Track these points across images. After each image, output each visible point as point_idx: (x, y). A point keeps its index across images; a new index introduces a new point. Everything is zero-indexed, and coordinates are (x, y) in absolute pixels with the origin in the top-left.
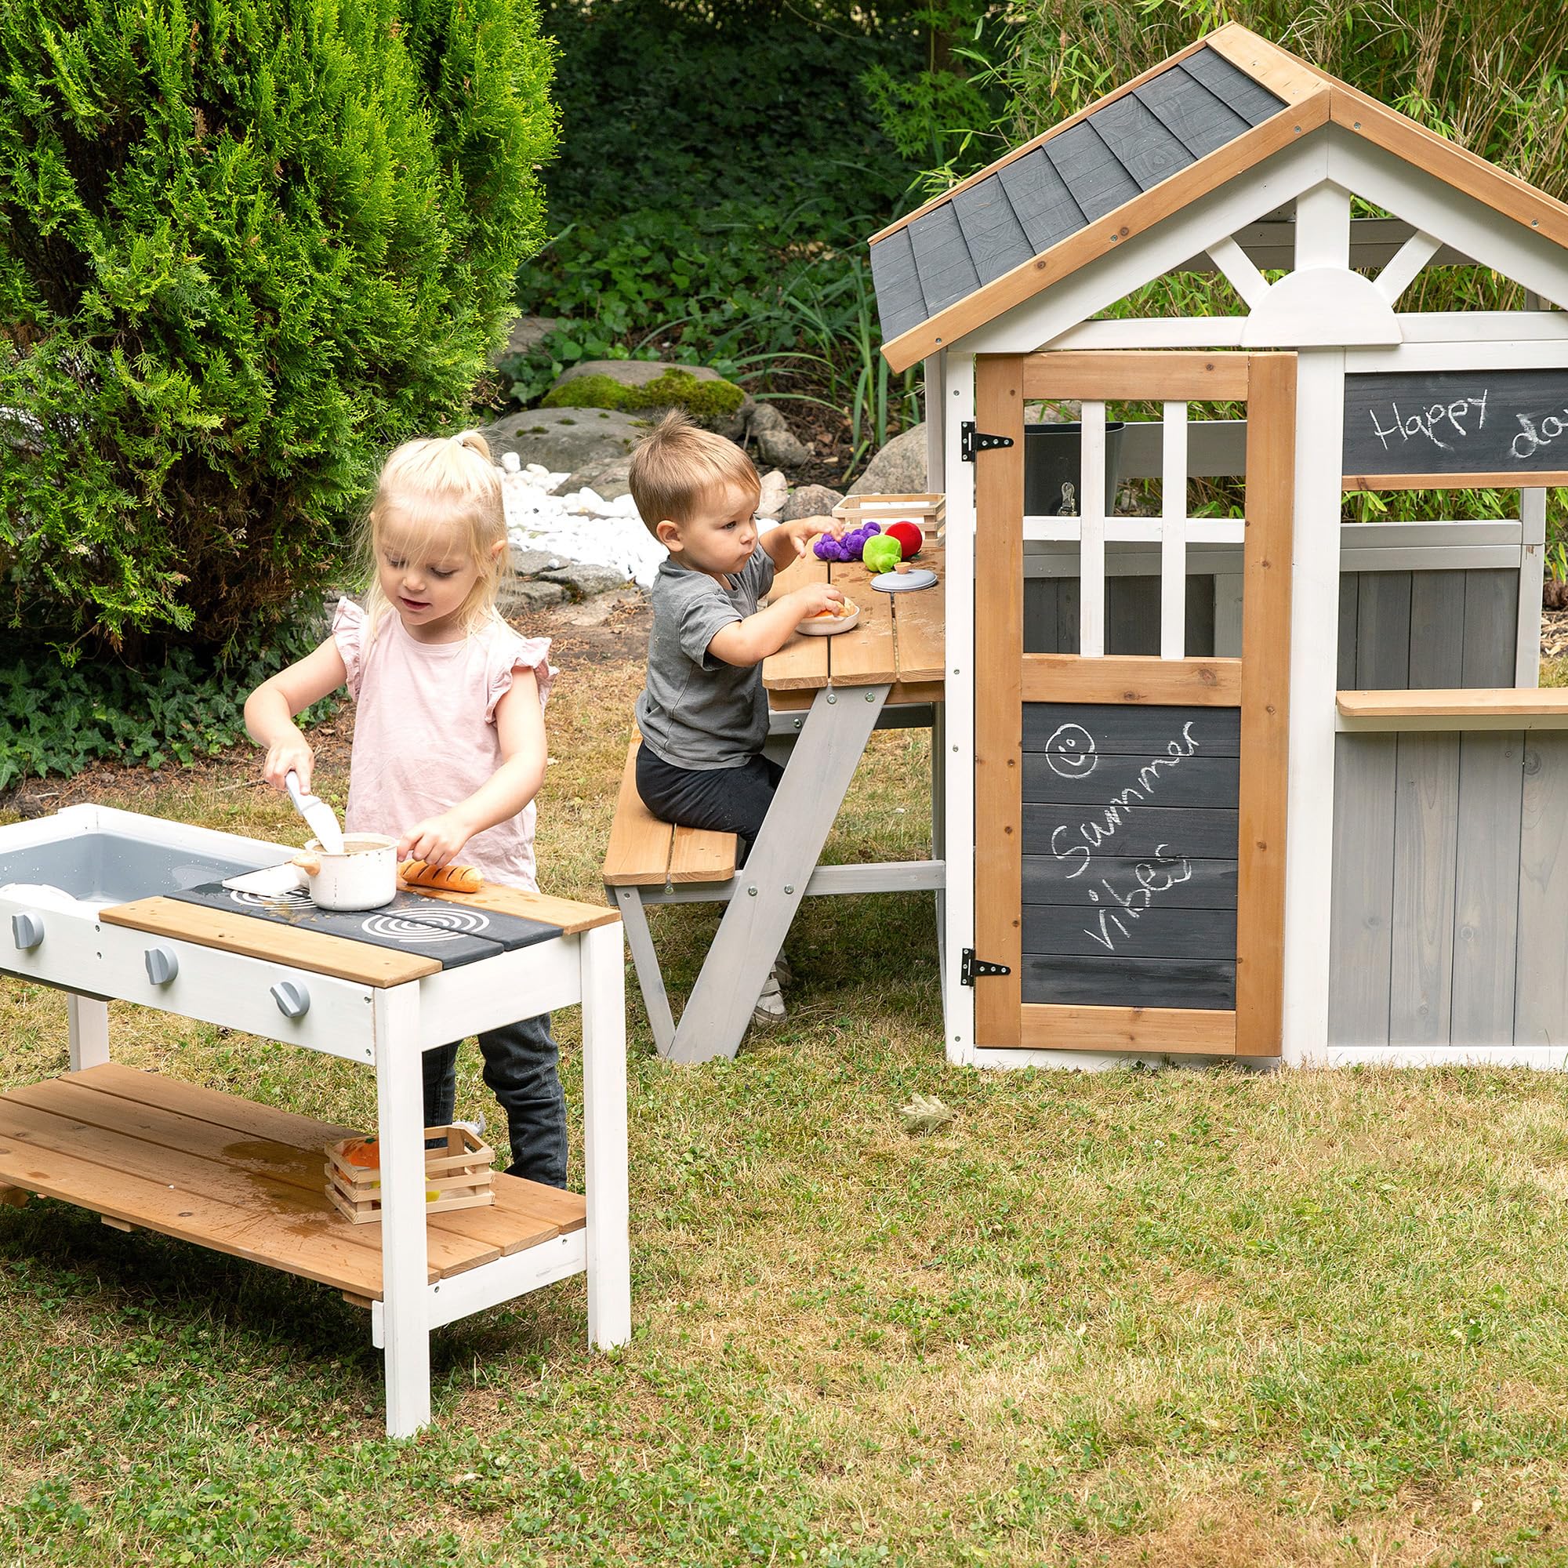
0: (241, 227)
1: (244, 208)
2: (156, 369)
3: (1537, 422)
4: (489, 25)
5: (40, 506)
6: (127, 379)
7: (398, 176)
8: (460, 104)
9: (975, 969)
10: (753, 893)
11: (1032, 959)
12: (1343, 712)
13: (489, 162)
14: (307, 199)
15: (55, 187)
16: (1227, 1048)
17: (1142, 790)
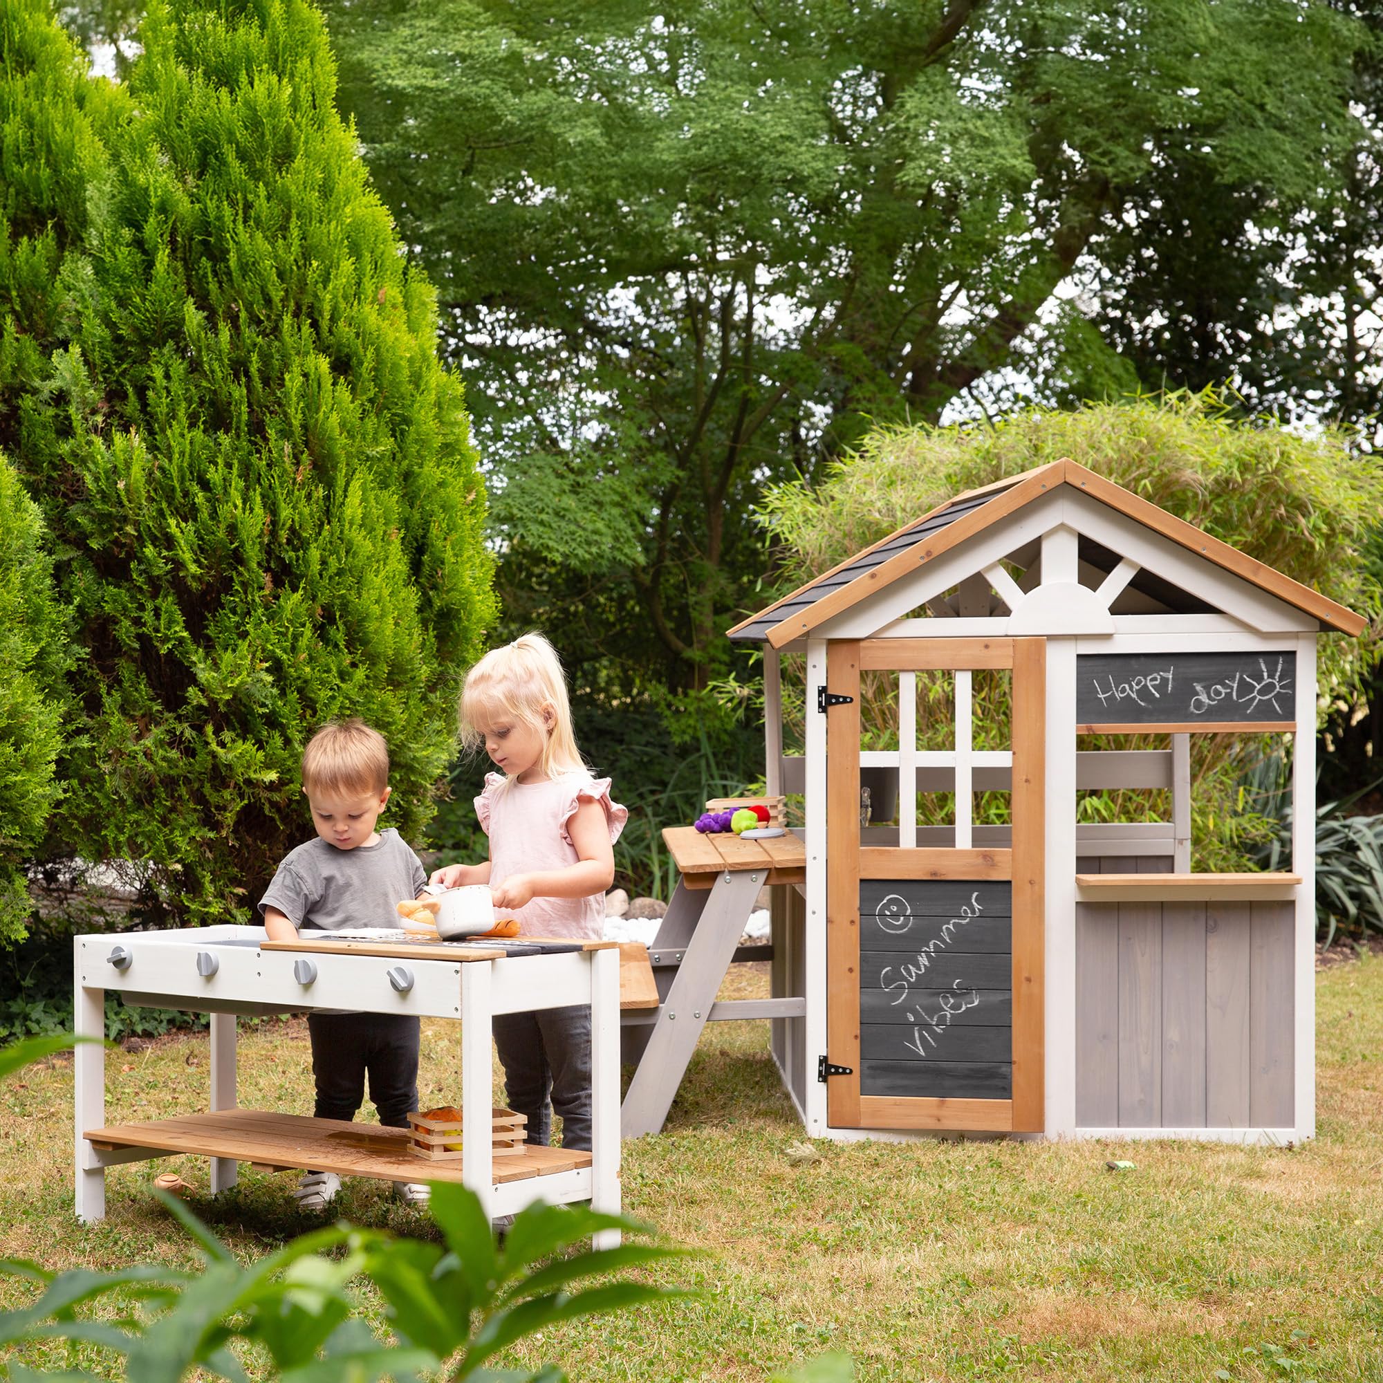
0: (294, 649)
1: (296, 638)
2: (233, 741)
3: (1207, 689)
4: (454, 536)
5: (150, 837)
6: (214, 746)
7: (396, 624)
8: (434, 587)
9: (828, 1070)
10: (672, 1018)
11: (868, 1063)
12: (1081, 886)
13: (452, 628)
14: (338, 634)
15: (171, 622)
16: (1006, 1127)
17: (943, 941)
